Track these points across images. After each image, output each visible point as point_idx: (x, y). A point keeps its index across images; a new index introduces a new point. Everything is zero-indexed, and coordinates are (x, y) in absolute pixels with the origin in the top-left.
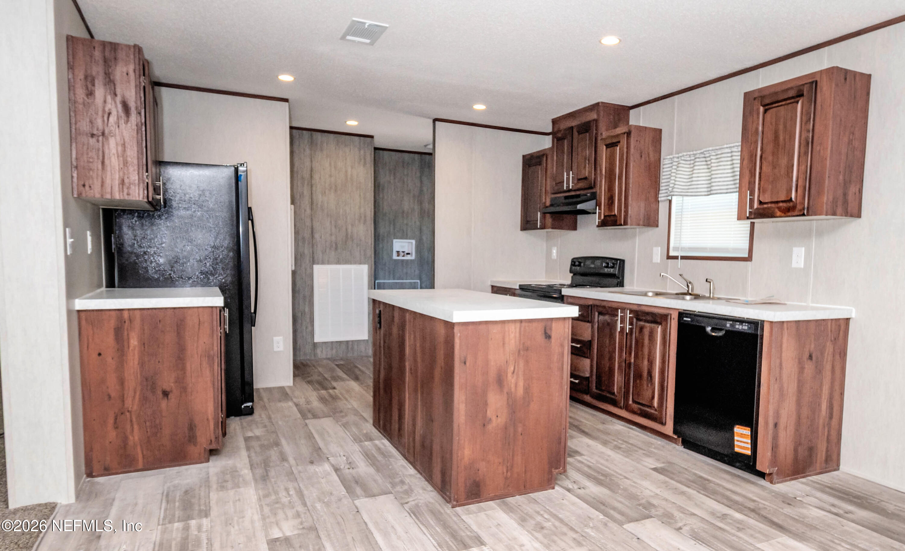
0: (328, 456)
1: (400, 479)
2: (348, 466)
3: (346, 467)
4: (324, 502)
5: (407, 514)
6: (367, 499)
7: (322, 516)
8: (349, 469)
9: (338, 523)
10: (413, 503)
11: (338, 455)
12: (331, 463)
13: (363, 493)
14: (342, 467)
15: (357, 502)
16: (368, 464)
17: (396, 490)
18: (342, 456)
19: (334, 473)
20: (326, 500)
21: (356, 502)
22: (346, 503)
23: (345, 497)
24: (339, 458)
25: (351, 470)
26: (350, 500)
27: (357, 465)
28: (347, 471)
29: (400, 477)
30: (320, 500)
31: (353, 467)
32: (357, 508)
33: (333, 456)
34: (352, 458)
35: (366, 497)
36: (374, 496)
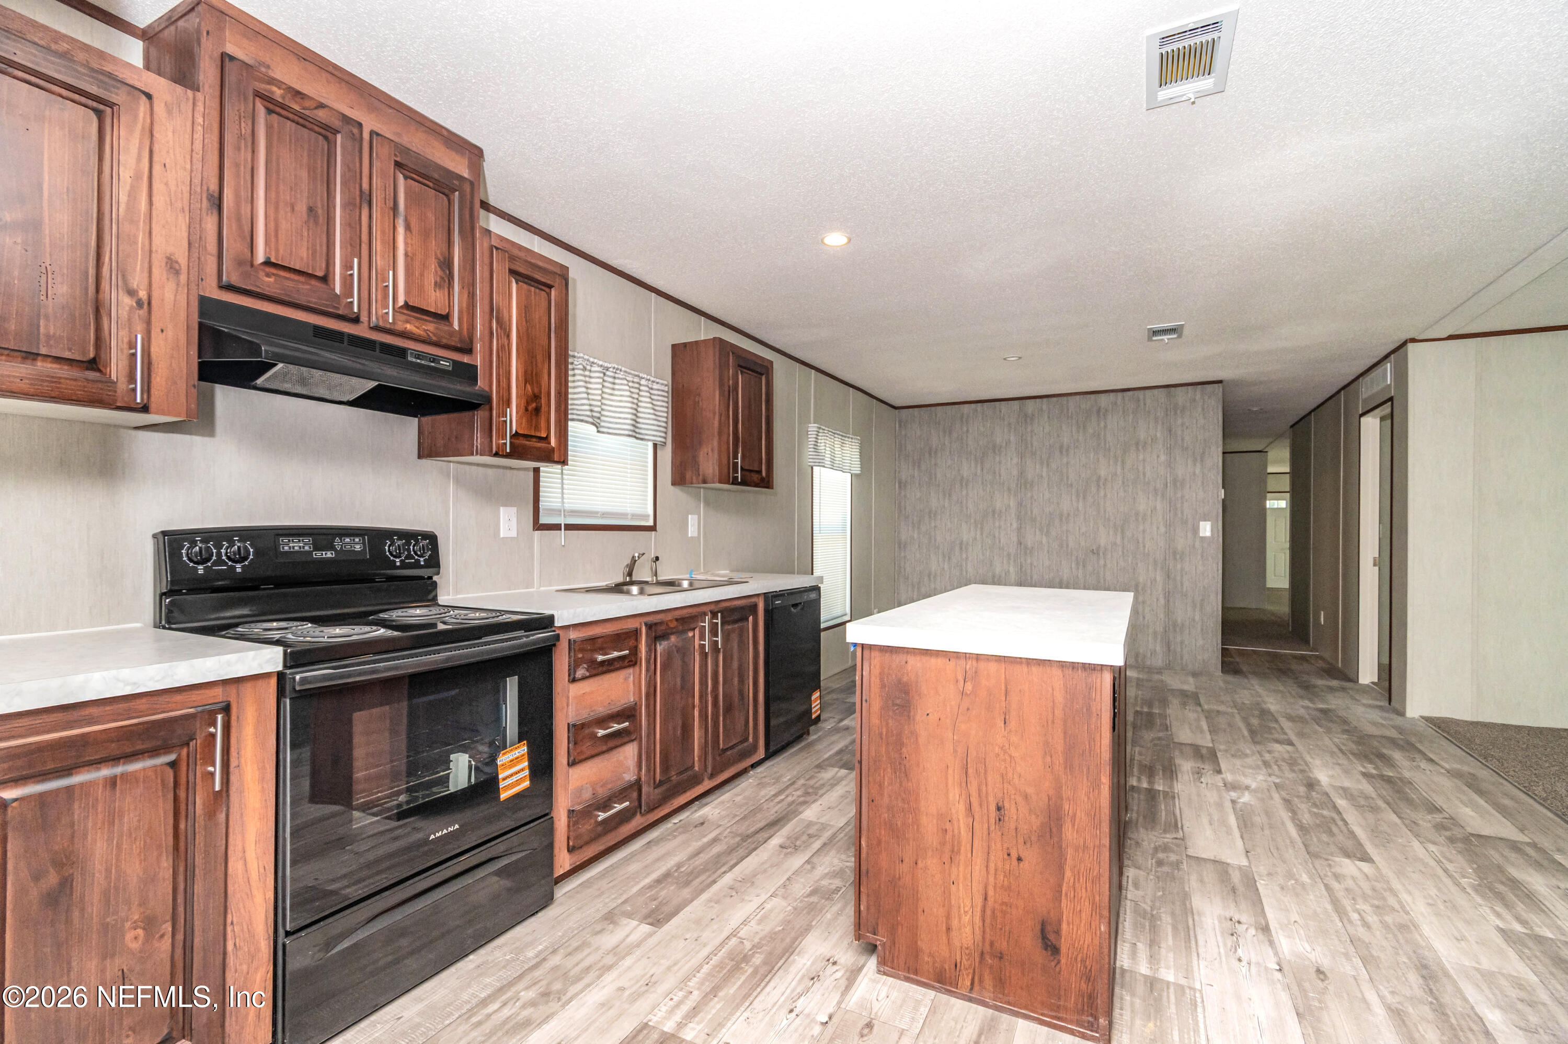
0: (1278, 975)
1: (1159, 869)
2: (1241, 928)
3: (1245, 927)
4: (1296, 880)
5: (1185, 828)
6: (1229, 861)
7: (1301, 864)
8: (1239, 922)
9: (1278, 849)
10: (1168, 836)
11: (1253, 967)
12: (1276, 954)
13: (1231, 871)
14: (1252, 931)
15: (1244, 862)
16: (1196, 917)
17: (1178, 857)
18: (1244, 963)
19: (1273, 925)
20: (1293, 882)
21: (1247, 864)
22: (1262, 868)
23: (1260, 876)
24: (1253, 960)
25: (1236, 917)
26: (1254, 869)
27: (1220, 922)
28: (1243, 919)
29: (1156, 871)
30: (1303, 885)
31: (1230, 922)
32: (1247, 856)
33: (1266, 968)
34: (1225, 945)
35: (1228, 864)
36: (1215, 861)
